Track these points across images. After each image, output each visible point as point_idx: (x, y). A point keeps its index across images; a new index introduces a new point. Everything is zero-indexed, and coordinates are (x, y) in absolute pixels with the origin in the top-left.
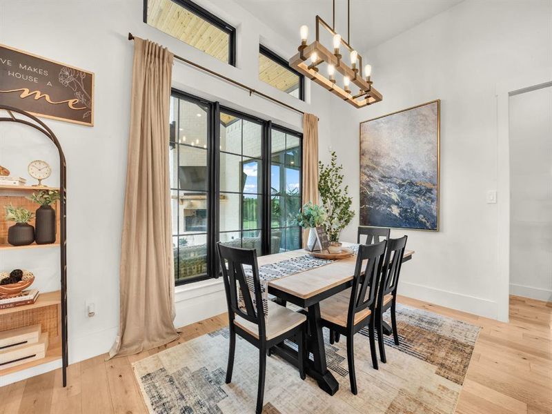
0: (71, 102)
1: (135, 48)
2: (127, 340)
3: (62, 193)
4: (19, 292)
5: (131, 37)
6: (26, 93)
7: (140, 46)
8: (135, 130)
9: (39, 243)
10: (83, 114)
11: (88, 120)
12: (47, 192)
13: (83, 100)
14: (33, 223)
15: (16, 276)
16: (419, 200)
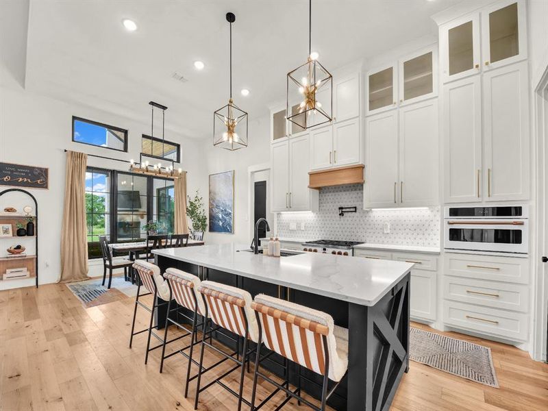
0: (39, 181)
1: (67, 156)
2: (64, 278)
3: (37, 217)
4: (19, 253)
5: (65, 151)
6: (21, 180)
7: (70, 154)
8: (68, 191)
9: (28, 235)
10: (44, 185)
11: (46, 187)
12: (31, 217)
13: (44, 180)
14: (25, 228)
15: (19, 247)
16: (227, 218)
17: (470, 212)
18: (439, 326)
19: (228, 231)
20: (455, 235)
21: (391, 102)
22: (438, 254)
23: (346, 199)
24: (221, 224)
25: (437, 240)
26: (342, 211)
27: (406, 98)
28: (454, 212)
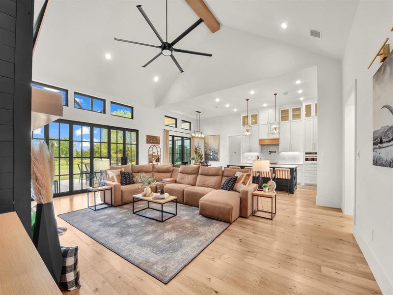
11: (160, 144)
16: (216, 155)
17: (310, 153)
18: (303, 184)
19: (216, 160)
20: (307, 159)
21: (288, 120)
22: (302, 165)
23: (272, 149)
24: (212, 157)
25: (302, 161)
26: (270, 152)
27: (293, 119)
28: (306, 153)
